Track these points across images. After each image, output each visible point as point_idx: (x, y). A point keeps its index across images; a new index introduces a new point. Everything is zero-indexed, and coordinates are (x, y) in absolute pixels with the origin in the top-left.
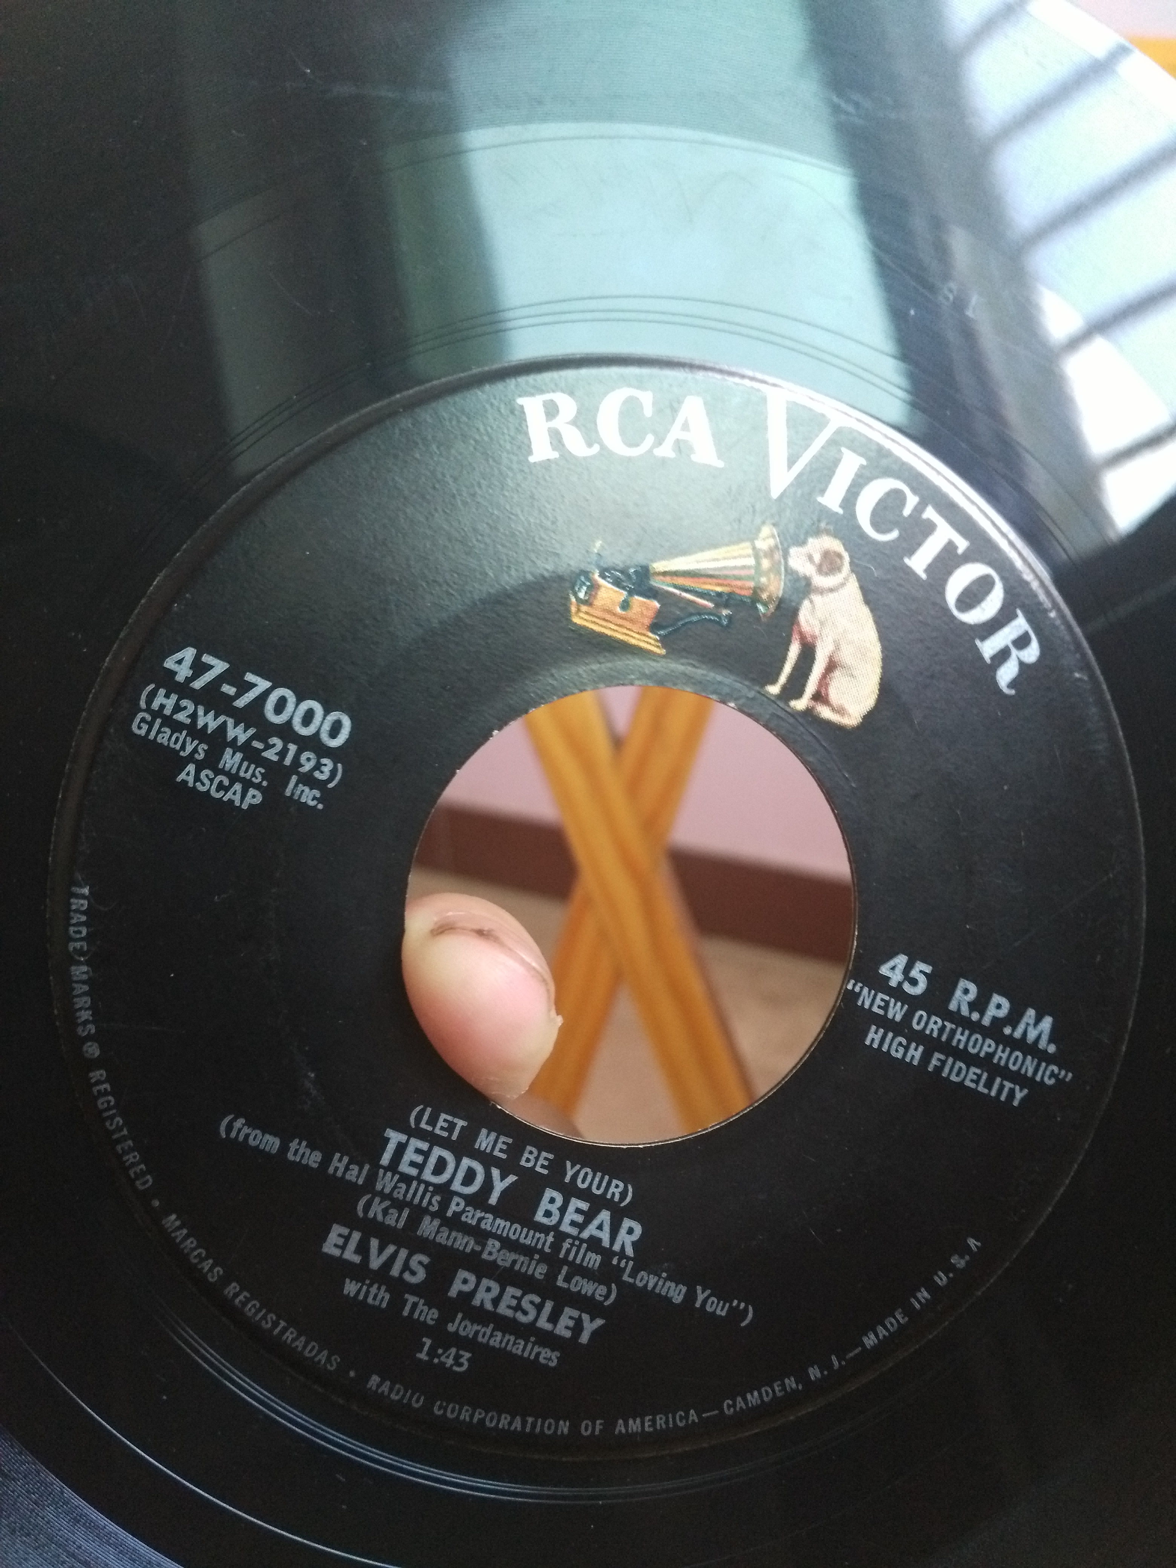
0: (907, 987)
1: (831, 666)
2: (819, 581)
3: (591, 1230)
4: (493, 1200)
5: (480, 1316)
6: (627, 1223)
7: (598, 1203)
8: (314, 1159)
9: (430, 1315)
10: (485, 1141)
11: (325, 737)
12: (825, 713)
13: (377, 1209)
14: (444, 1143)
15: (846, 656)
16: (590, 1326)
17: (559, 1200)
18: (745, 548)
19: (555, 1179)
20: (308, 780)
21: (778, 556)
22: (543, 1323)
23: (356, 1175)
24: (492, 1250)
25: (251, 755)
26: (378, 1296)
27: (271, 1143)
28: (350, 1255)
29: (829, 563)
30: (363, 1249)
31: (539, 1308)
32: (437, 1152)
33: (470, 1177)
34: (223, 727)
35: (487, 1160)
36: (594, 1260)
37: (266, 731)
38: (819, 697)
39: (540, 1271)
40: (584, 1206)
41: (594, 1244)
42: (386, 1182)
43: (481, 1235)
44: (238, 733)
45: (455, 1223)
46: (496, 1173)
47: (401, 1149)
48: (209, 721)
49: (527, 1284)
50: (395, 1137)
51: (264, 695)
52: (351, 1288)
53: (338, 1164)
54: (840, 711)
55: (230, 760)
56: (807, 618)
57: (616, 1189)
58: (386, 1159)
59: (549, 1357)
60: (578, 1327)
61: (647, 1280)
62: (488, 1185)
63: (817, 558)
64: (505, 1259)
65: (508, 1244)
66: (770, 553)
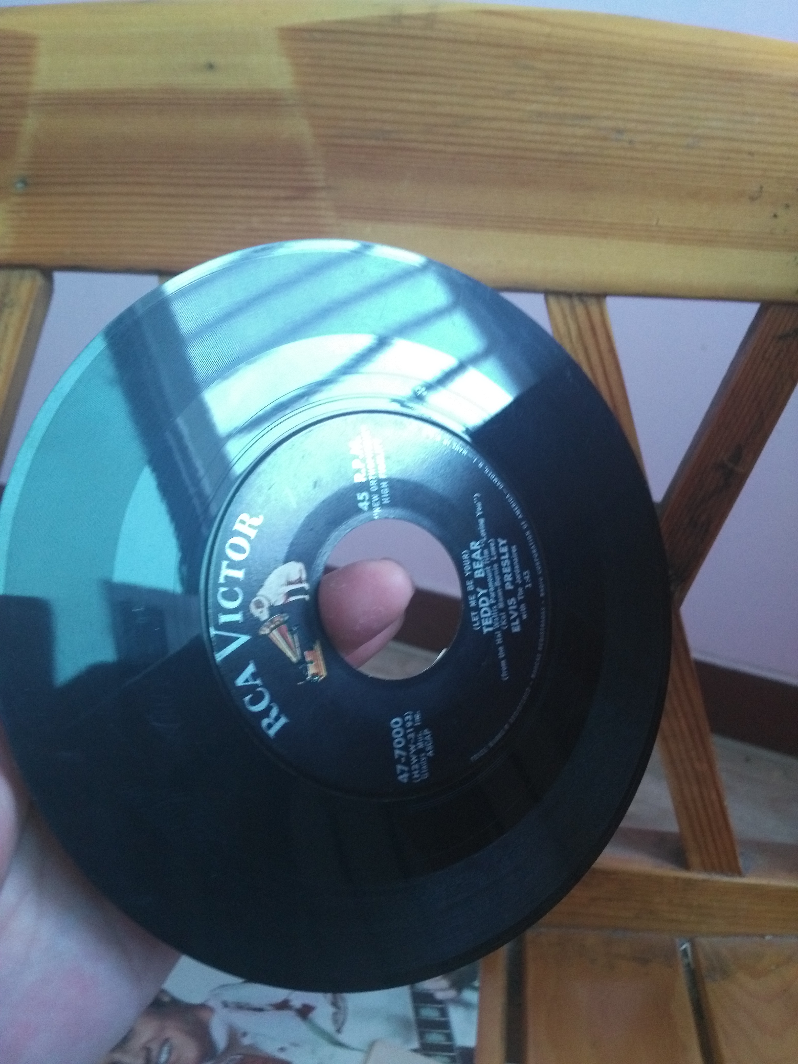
1: (290, 583)
2: (266, 604)
3: (479, 557)
4: (485, 591)
5: (514, 576)
6: (472, 548)
7: (472, 560)
8: (501, 649)
9: (520, 590)
10: (473, 604)
11: (400, 724)
12: (304, 576)
13: (504, 623)
14: (479, 614)
15: (283, 581)
16: (502, 542)
17: (476, 572)
18: (271, 636)
19: (471, 577)
20: (413, 720)
22: (507, 556)
23: (499, 634)
24: (498, 583)
25: (416, 741)
26: (523, 607)
27: (503, 663)
28: (517, 622)
29: (259, 605)
30: (514, 620)
31: (505, 560)
32: (483, 616)
33: (484, 602)
35: (477, 599)
36: (486, 552)
37: (408, 742)
38: (300, 581)
39: (496, 566)
40: (474, 564)
41: (482, 554)
42: (497, 625)
43: (496, 590)
44: (413, 748)
45: (496, 598)
46: (479, 595)
47: (488, 626)
49: (500, 568)
51: (400, 749)
52: (525, 617)
53: (499, 641)
55: (420, 745)
56: (280, 601)
57: (465, 557)
59: (514, 549)
60: (503, 545)
61: (483, 533)
62: (483, 595)
63: (260, 610)
64: (498, 578)
65: (494, 581)
66: (268, 627)
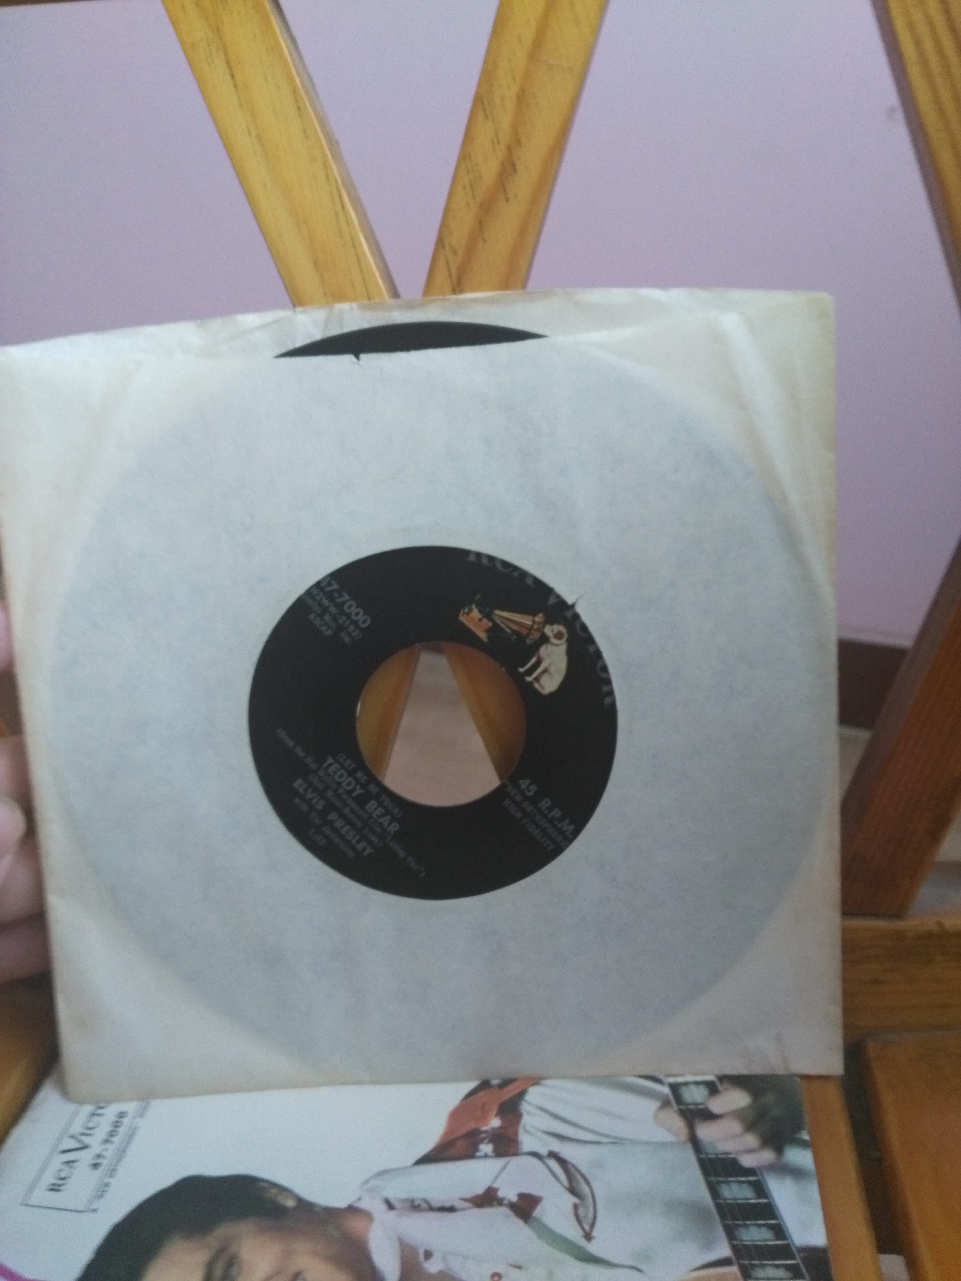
0: (526, 791)
1: (545, 671)
2: (553, 640)
3: (381, 820)
4: (355, 794)
5: (334, 830)
6: (394, 824)
7: (387, 812)
8: (302, 754)
9: (318, 821)
10: (359, 775)
11: (360, 623)
12: (537, 686)
13: (315, 780)
14: (346, 770)
15: (552, 669)
16: (369, 851)
17: (376, 805)
18: (530, 618)
19: (377, 798)
20: (349, 634)
21: (541, 625)
22: (354, 842)
23: (313, 766)
24: (346, 811)
25: (334, 619)
27: (291, 743)
28: (301, 790)
29: (559, 636)
30: (306, 790)
31: (354, 837)
32: (342, 771)
33: (349, 784)
34: (329, 607)
35: (357, 781)
36: (379, 830)
37: (342, 613)
38: (537, 679)
39: (359, 825)
40: (383, 811)
41: (381, 825)
42: (321, 773)
43: (346, 805)
44: (333, 610)
45: (338, 796)
46: (358, 787)
47: (330, 765)
48: (326, 602)
49: (353, 827)
50: (330, 760)
51: (346, 602)
53: (309, 760)
54: (542, 687)
55: (327, 617)
56: (543, 651)
57: (396, 811)
58: (325, 765)
59: (351, 854)
60: (364, 849)
61: (394, 845)
62: (353, 790)
63: (555, 631)
64: (351, 816)
65: (353, 811)
66: (539, 623)
